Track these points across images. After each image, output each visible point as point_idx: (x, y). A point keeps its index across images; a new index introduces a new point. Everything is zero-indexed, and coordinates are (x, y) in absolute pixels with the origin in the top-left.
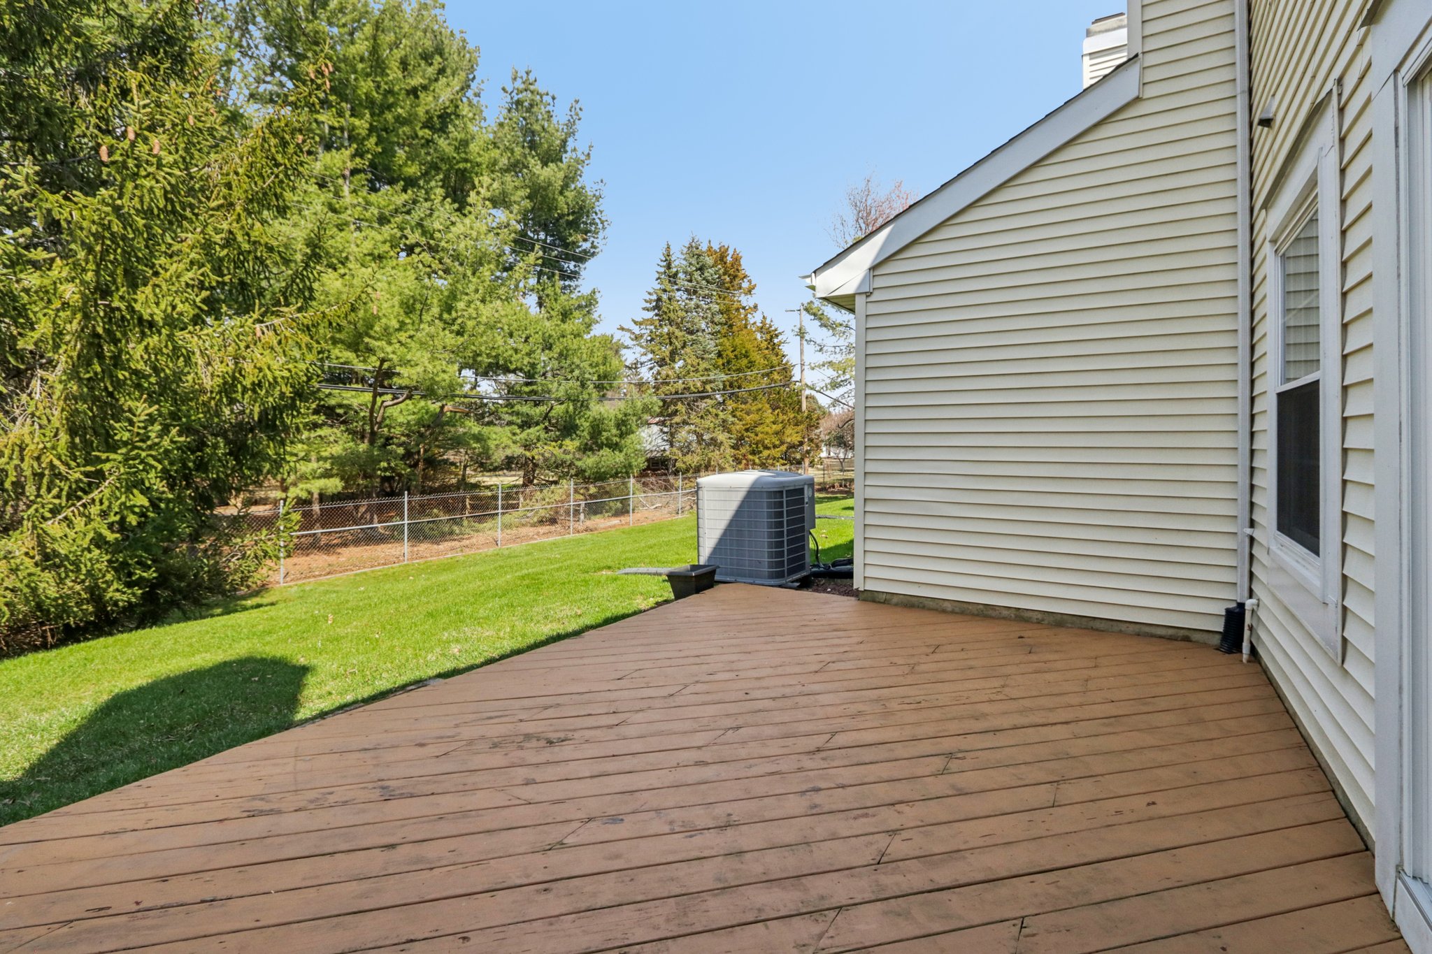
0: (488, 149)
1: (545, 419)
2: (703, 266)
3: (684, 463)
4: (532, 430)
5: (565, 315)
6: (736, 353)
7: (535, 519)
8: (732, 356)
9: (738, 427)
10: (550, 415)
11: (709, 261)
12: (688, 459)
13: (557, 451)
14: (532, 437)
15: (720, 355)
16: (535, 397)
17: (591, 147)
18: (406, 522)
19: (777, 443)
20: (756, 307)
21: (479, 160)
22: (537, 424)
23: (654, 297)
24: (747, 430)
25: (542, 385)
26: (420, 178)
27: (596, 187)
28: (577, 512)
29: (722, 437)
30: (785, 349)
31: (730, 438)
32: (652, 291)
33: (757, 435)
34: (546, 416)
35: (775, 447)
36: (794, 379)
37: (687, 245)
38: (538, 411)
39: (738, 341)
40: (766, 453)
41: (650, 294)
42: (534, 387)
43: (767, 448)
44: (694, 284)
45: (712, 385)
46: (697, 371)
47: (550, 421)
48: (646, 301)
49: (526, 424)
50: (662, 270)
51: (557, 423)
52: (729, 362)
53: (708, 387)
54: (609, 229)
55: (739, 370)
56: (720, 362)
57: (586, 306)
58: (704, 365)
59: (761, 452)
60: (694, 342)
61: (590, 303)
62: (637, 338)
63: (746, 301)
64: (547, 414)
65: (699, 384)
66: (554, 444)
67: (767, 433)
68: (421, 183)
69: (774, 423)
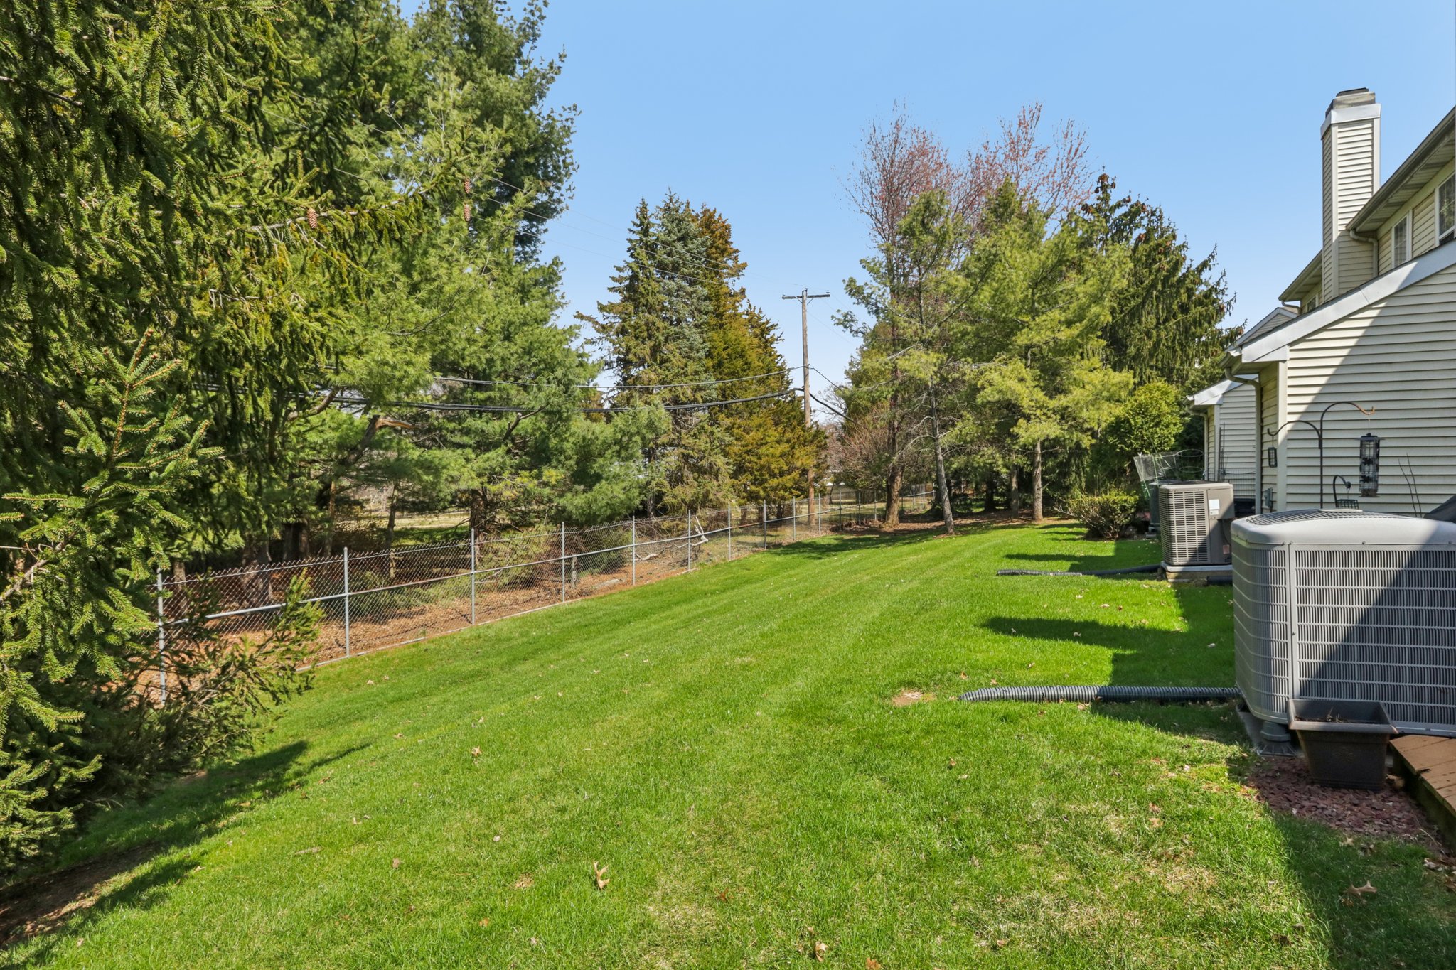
0: (416, 47)
1: (506, 438)
2: (687, 233)
3: (674, 497)
4: (491, 454)
5: (524, 292)
6: (729, 351)
7: (506, 580)
8: (724, 354)
9: (736, 449)
10: (514, 432)
11: (694, 227)
12: (679, 490)
13: (531, 485)
14: (494, 463)
15: (709, 355)
16: (491, 408)
17: (562, 57)
18: (347, 594)
19: (785, 468)
20: (743, 292)
21: (402, 63)
22: (496, 445)
23: (628, 273)
24: (747, 452)
25: (500, 390)
26: (321, 80)
27: (566, 115)
28: (568, 570)
29: (720, 461)
30: (778, 348)
31: (728, 464)
32: (622, 265)
33: (760, 458)
34: (508, 435)
35: (782, 474)
36: (791, 387)
37: (662, 205)
38: (495, 427)
39: (731, 336)
40: (774, 482)
41: (619, 269)
42: (492, 393)
43: (773, 475)
44: (676, 257)
45: (703, 393)
46: (685, 374)
47: (513, 441)
48: (613, 279)
49: (484, 445)
50: (637, 237)
51: (525, 442)
52: (720, 364)
53: (698, 396)
54: (575, 177)
55: (733, 374)
56: (710, 363)
57: (545, 282)
58: (692, 367)
59: (766, 481)
60: (677, 336)
61: (550, 277)
62: (604, 328)
63: (734, 285)
64: (510, 430)
65: (689, 392)
66: (527, 473)
67: (773, 456)
68: (322, 88)
69: (778, 442)
